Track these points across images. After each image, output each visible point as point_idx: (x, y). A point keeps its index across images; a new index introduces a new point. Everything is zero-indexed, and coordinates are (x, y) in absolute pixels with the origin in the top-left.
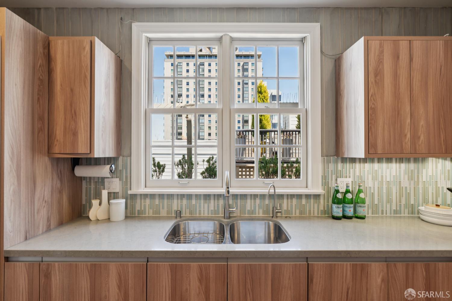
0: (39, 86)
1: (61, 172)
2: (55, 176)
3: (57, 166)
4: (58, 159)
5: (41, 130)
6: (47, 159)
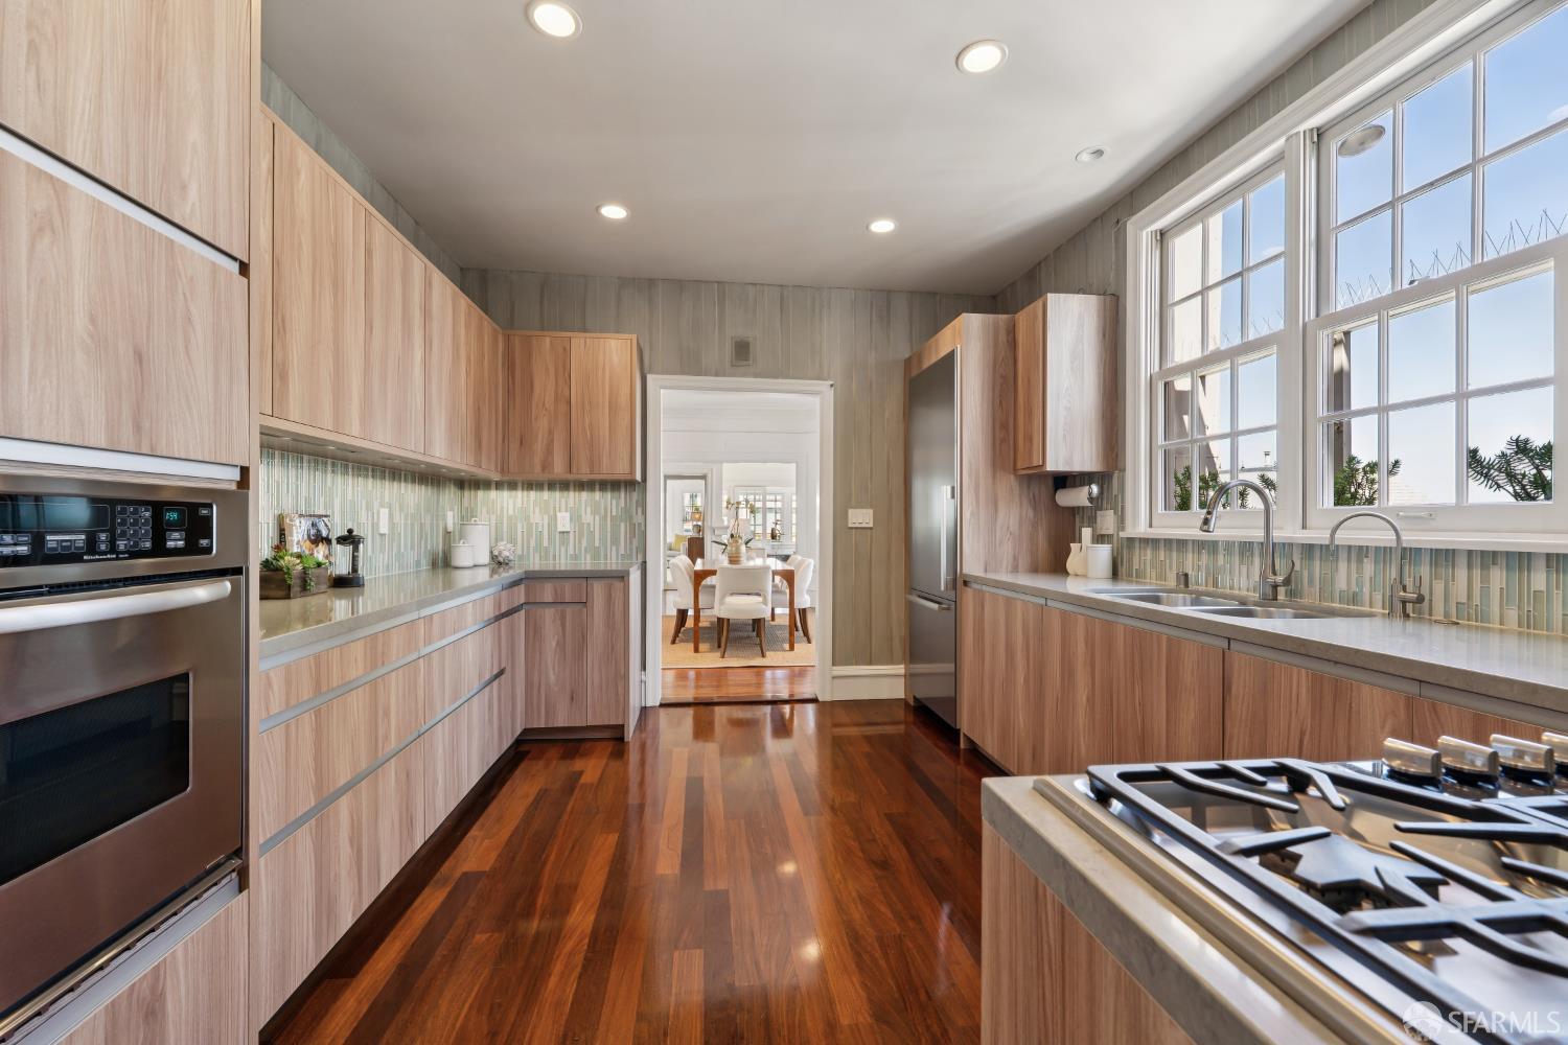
0: (1001, 385)
1: (1034, 497)
2: (1025, 502)
3: (1029, 487)
4: (1030, 476)
5: (1004, 440)
6: (1012, 477)
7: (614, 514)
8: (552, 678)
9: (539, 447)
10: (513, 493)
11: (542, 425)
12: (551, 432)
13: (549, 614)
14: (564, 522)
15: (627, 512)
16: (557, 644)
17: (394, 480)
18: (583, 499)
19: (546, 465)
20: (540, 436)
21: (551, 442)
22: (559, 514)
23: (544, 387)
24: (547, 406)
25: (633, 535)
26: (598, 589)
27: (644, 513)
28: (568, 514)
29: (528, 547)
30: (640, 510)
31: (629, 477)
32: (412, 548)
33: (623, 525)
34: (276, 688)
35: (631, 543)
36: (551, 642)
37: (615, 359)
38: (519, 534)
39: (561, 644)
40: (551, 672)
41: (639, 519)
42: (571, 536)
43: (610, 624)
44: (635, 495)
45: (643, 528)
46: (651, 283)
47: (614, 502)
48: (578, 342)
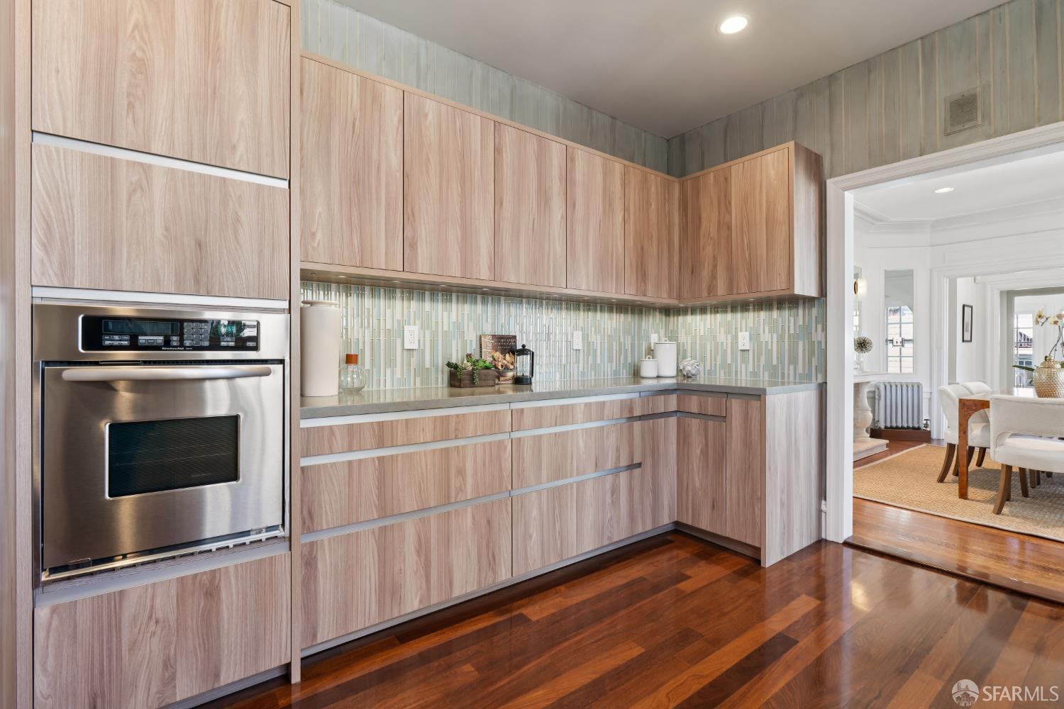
7: (792, 332)
8: (697, 484)
9: (706, 273)
10: (704, 316)
11: (708, 252)
12: (715, 258)
13: (695, 423)
14: (744, 341)
15: (806, 331)
16: (702, 452)
17: (589, 310)
18: (762, 319)
19: (711, 289)
20: (706, 264)
21: (715, 267)
22: (739, 333)
23: (709, 216)
24: (711, 235)
25: (812, 353)
26: (736, 405)
27: (825, 329)
28: (748, 334)
29: (715, 364)
30: (820, 327)
31: (786, 293)
32: (610, 360)
33: (801, 344)
34: (338, 437)
35: (810, 362)
36: (696, 449)
37: (772, 173)
38: (709, 352)
39: (705, 452)
40: (697, 479)
41: (818, 336)
42: (751, 352)
43: (747, 443)
44: (815, 311)
45: (823, 347)
46: (832, 78)
47: (792, 319)
48: (737, 169)
